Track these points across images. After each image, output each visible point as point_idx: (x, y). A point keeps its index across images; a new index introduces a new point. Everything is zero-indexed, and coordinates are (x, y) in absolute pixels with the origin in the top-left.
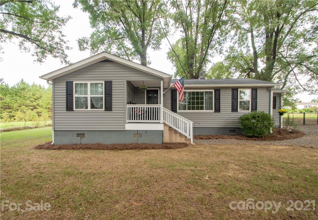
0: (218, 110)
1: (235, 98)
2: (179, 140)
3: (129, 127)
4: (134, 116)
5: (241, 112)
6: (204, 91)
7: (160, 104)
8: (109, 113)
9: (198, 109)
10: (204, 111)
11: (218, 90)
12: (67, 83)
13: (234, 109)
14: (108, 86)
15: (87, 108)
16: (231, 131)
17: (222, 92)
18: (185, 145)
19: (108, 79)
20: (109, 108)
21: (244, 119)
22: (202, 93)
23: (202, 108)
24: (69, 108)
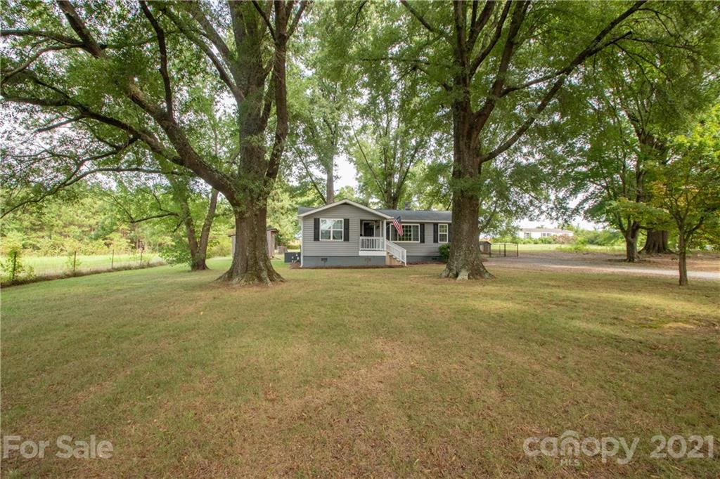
0: (423, 241)
1: (435, 231)
2: (397, 264)
3: (361, 253)
4: (364, 245)
5: (441, 243)
6: (412, 225)
7: (382, 236)
8: (346, 243)
9: (407, 240)
10: (412, 242)
11: (422, 225)
12: (315, 219)
13: (435, 241)
14: (347, 222)
15: (329, 238)
16: (433, 259)
17: (426, 226)
18: (402, 266)
19: (347, 218)
20: (347, 239)
21: (441, 249)
22: (410, 226)
23: (410, 240)
24: (316, 238)
